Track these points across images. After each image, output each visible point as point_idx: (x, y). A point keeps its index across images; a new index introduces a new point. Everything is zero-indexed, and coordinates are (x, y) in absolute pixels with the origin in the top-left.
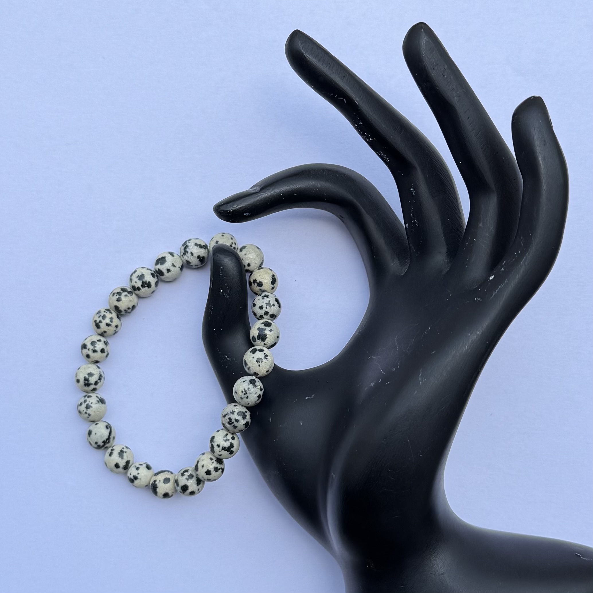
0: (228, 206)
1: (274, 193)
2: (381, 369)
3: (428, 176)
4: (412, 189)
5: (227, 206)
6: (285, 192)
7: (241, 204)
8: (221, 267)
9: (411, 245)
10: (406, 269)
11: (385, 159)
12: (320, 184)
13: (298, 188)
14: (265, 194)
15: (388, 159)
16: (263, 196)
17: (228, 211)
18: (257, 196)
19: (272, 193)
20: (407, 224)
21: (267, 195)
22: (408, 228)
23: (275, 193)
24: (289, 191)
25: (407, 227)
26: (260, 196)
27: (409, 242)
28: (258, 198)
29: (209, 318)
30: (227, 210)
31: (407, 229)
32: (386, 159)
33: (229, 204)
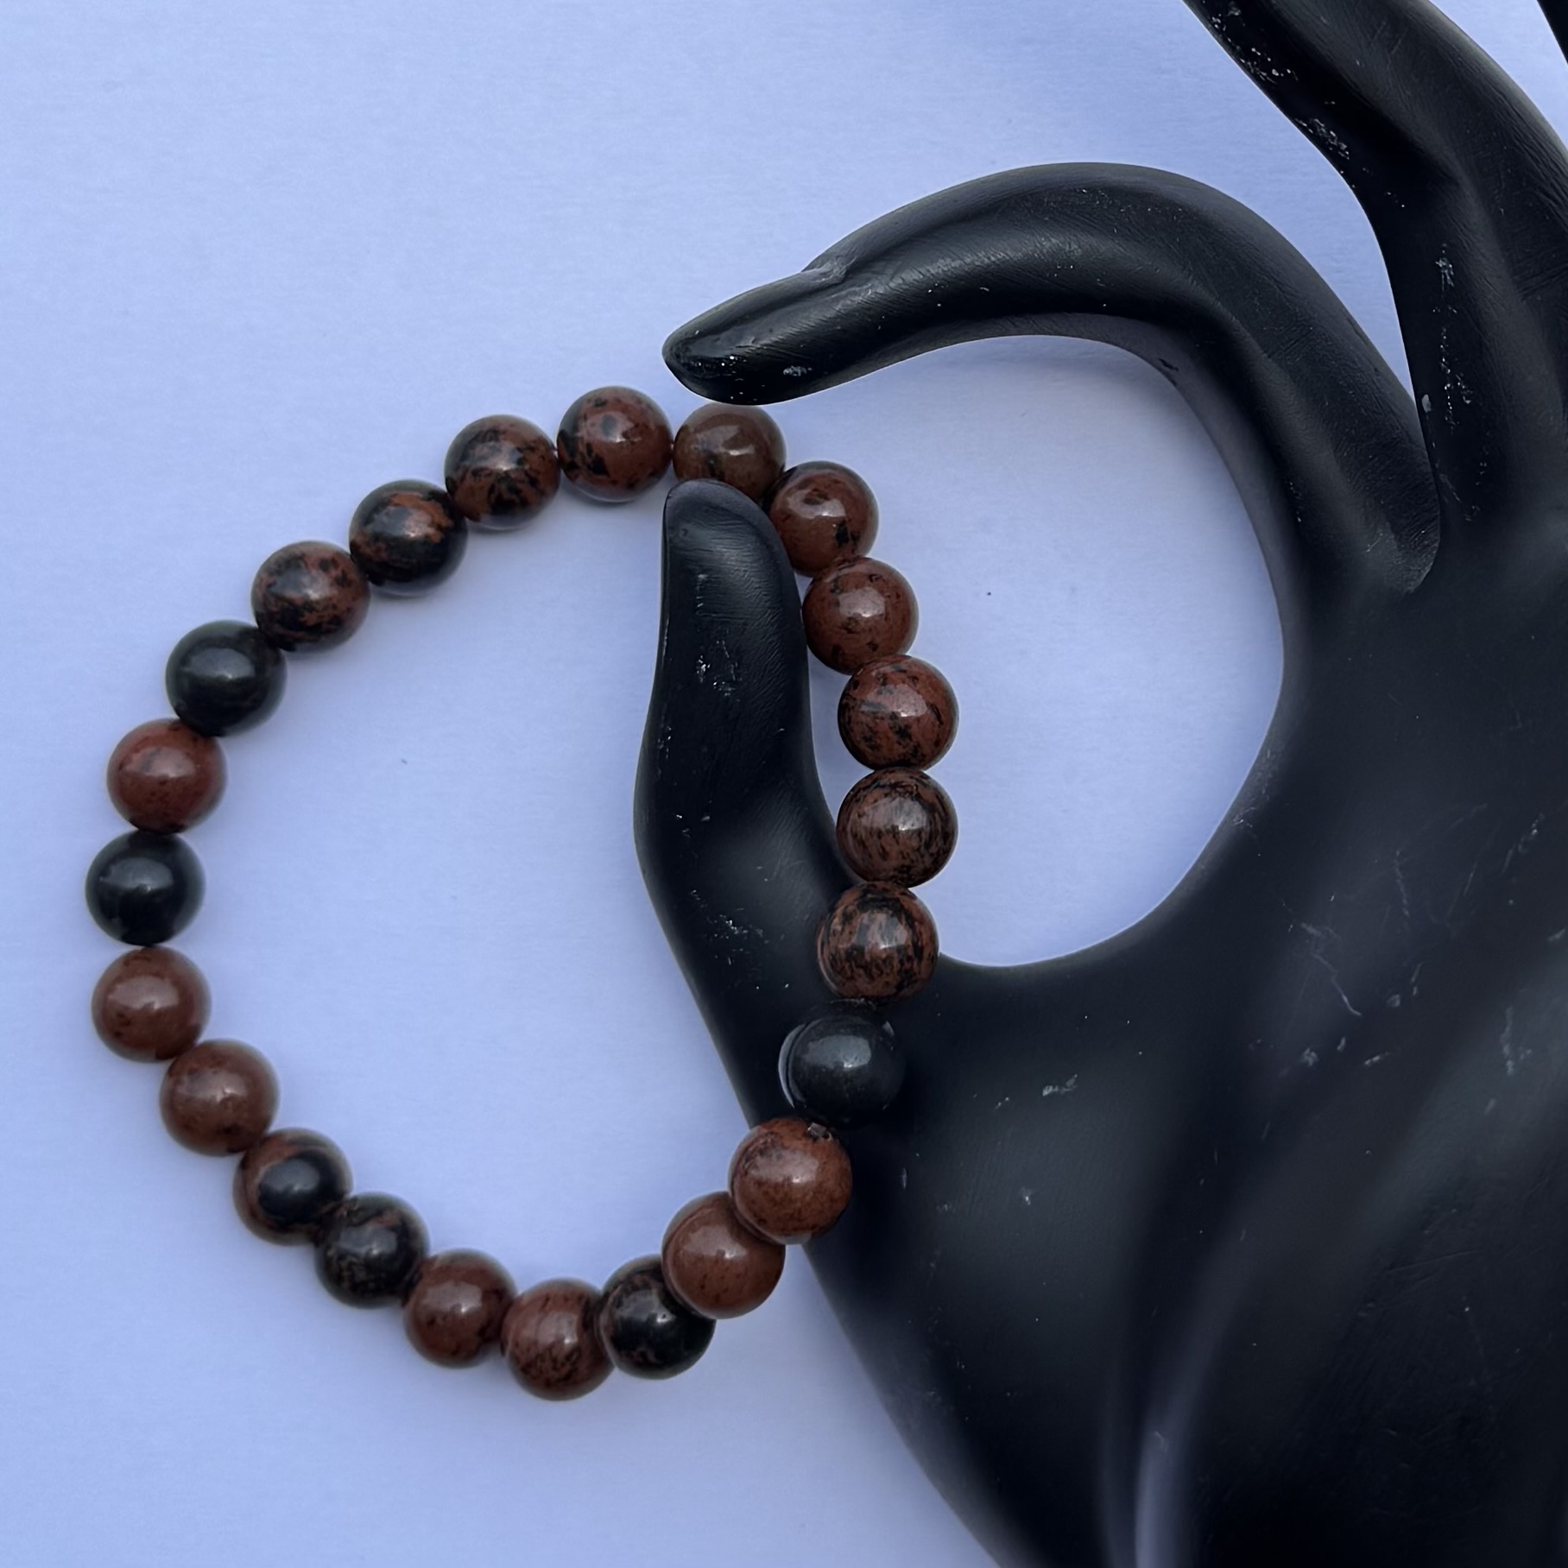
0: (719, 343)
1: (900, 284)
2: (1340, 990)
3: (1502, 210)
4: (1441, 264)
5: (718, 339)
6: (943, 279)
7: (771, 331)
8: (701, 576)
9: (1443, 478)
10: (1426, 565)
11: (1333, 146)
12: (1080, 247)
13: (994, 262)
14: (867, 290)
15: (1347, 149)
16: (858, 299)
17: (721, 360)
18: (837, 300)
19: (892, 285)
20: (1426, 398)
21: (873, 296)
22: (1429, 412)
23: (904, 287)
24: (959, 278)
25: (1427, 409)
26: (846, 296)
27: (1437, 465)
28: (838, 307)
29: (660, 772)
30: (717, 356)
31: (1428, 418)
32: (1339, 146)
33: (724, 335)
